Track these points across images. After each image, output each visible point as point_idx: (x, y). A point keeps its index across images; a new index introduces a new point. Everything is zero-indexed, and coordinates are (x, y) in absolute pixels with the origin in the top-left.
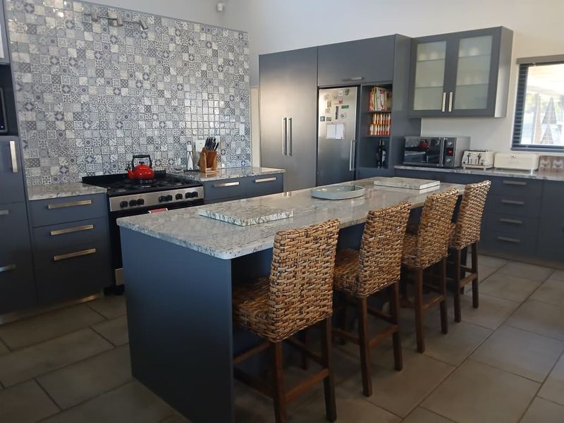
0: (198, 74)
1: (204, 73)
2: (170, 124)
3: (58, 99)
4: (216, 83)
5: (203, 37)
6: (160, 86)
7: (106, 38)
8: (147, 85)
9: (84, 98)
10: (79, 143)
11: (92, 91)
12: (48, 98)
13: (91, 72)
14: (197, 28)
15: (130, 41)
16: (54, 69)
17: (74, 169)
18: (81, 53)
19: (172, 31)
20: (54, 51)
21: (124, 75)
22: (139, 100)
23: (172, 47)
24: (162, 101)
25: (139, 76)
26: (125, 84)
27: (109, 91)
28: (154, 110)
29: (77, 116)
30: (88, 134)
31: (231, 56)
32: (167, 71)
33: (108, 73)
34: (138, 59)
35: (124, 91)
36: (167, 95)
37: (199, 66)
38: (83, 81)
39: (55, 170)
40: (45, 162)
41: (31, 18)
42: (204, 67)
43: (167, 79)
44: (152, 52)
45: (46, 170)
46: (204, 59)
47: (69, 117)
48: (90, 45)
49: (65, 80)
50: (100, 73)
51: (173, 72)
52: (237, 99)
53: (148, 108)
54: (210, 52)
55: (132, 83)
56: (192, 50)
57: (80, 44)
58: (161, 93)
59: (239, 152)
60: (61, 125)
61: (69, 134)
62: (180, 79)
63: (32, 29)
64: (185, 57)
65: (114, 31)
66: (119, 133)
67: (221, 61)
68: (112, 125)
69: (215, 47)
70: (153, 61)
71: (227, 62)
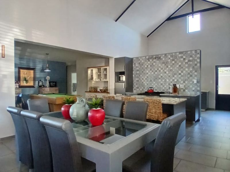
0: (178, 66)
1: (180, 66)
2: (167, 80)
3: (142, 76)
4: (184, 68)
5: (180, 55)
6: (165, 71)
7: (153, 62)
8: (162, 71)
9: (147, 75)
10: (146, 84)
11: (149, 73)
12: (141, 76)
13: (149, 70)
14: (178, 54)
15: (158, 61)
16: (143, 70)
17: (144, 90)
18: (147, 66)
19: (169, 57)
20: (143, 67)
21: (156, 69)
22: (160, 75)
23: (169, 60)
24: (165, 74)
25: (160, 69)
26: (156, 71)
27: (153, 73)
28: (163, 77)
29: (146, 79)
30: (147, 83)
31: (191, 59)
32: (167, 67)
33: (152, 69)
34: (160, 65)
35: (156, 73)
36: (167, 73)
37: (178, 64)
38: (147, 72)
39: (141, 90)
40: (139, 88)
41: (139, 62)
42: (180, 64)
43: (167, 69)
44: (163, 63)
45: (140, 89)
46: (180, 61)
47: (144, 79)
48: (149, 64)
49: (144, 72)
50: (151, 70)
51: (169, 67)
52: (194, 72)
53: (162, 76)
54: (182, 59)
55: (158, 71)
56: (176, 60)
57: (147, 64)
58: (165, 72)
59: (194, 89)
60: (143, 81)
61: (144, 83)
62: (171, 68)
63: (139, 63)
64: (173, 62)
65: (154, 60)
66: (154, 82)
67: (186, 61)
68: (153, 81)
69: (184, 57)
70: (163, 65)
71: (189, 61)
